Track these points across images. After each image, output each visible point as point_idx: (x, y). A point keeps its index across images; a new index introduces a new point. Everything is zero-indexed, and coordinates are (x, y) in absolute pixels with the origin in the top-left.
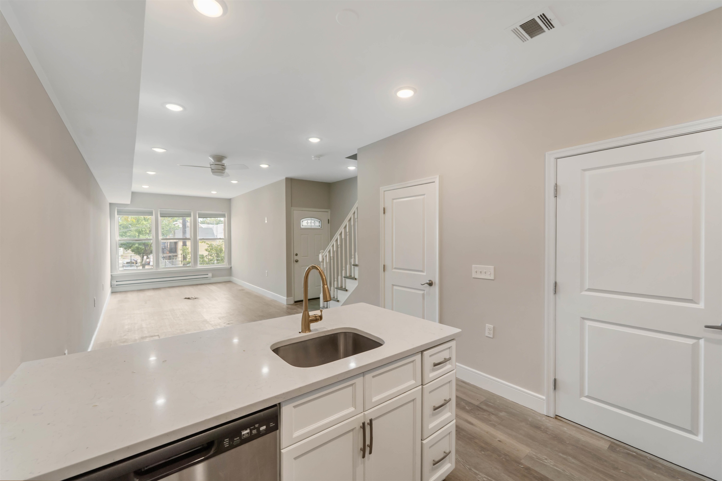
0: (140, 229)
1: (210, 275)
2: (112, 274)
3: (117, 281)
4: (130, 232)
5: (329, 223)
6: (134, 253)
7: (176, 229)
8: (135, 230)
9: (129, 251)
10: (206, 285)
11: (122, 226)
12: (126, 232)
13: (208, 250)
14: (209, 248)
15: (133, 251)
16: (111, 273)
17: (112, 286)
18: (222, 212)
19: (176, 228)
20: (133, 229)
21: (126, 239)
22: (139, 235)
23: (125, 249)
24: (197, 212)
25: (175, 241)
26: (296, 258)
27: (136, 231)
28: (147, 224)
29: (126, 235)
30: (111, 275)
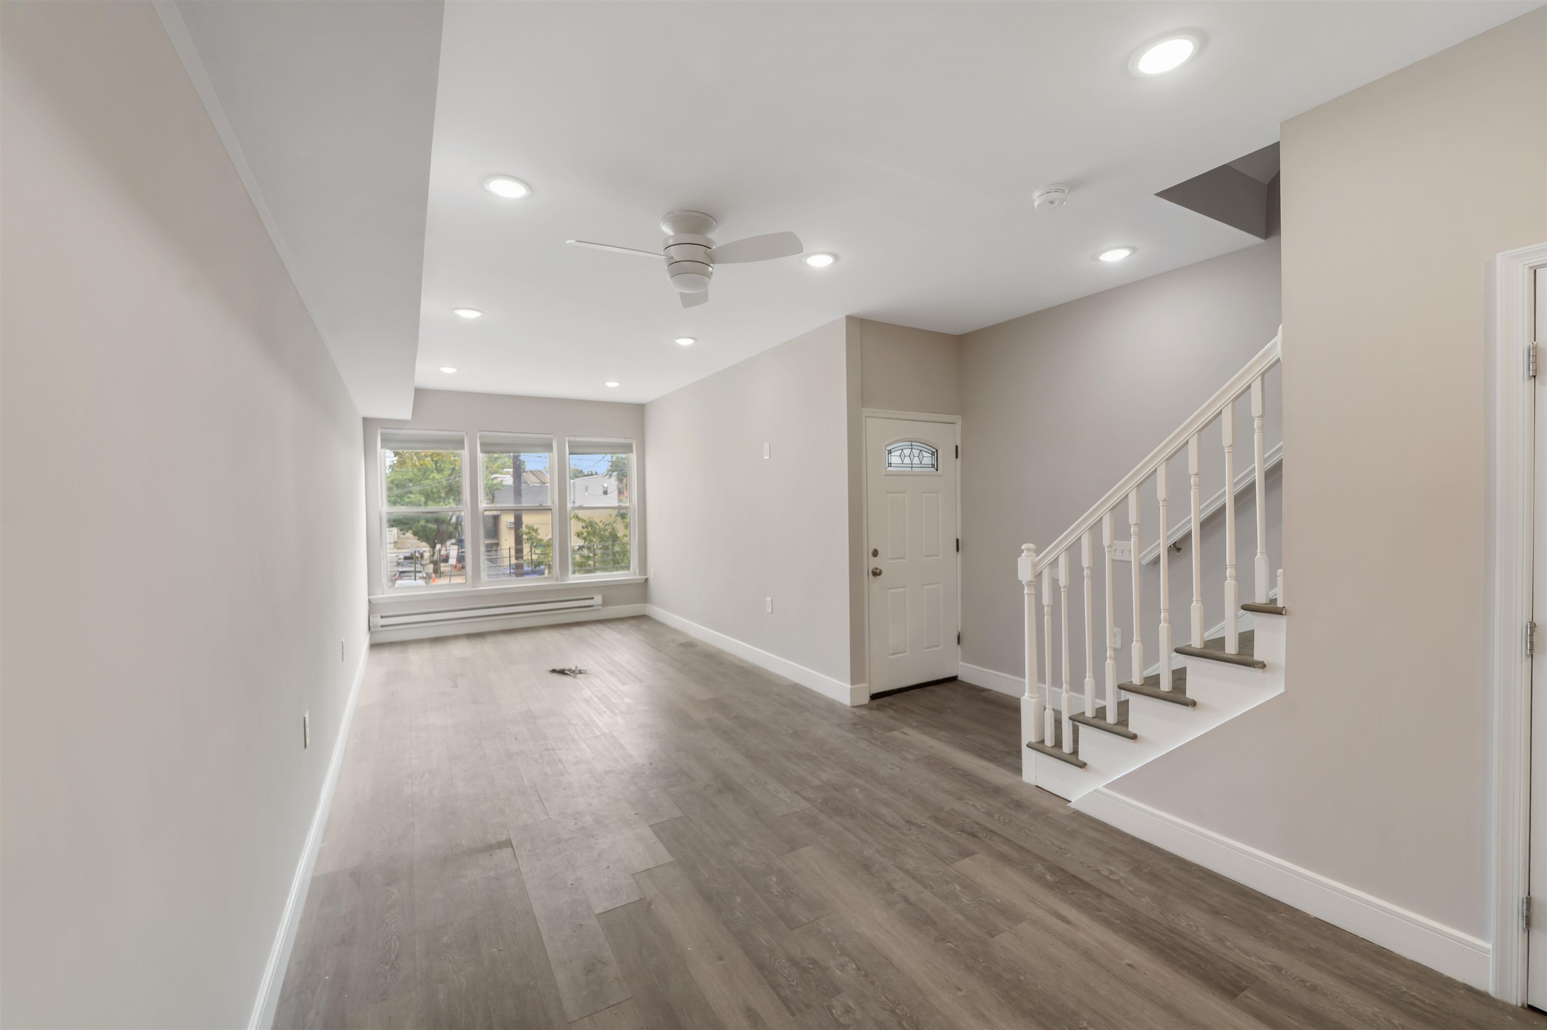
0: (428, 490)
1: (598, 599)
2: (370, 597)
3: (383, 614)
4: (409, 495)
5: (957, 457)
6: (416, 537)
7: (498, 489)
8: (420, 490)
9: (409, 534)
10: (590, 627)
11: (395, 483)
12: (402, 496)
13: (583, 534)
14: (586, 530)
15: (415, 534)
16: (369, 595)
17: (371, 630)
18: (625, 438)
19: (496, 487)
20: (415, 489)
21: (402, 510)
22: (428, 502)
23: (401, 530)
24: (567, 438)
25: (495, 513)
26: (874, 563)
27: (420, 494)
28: (441, 478)
29: (402, 503)
30: (369, 601)
